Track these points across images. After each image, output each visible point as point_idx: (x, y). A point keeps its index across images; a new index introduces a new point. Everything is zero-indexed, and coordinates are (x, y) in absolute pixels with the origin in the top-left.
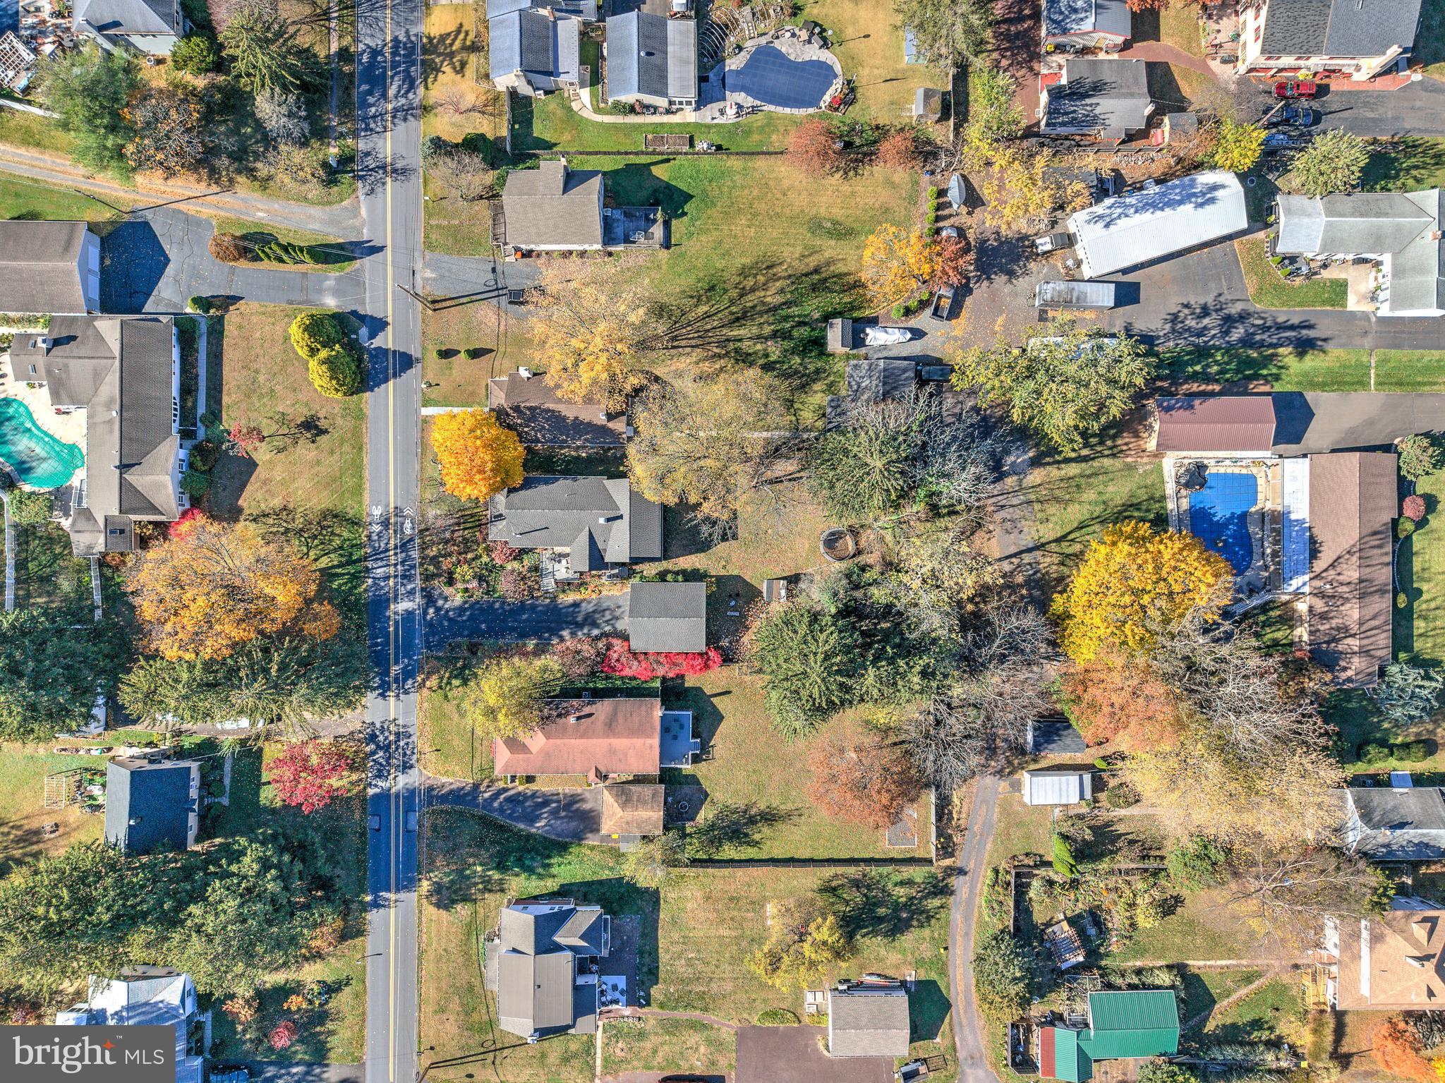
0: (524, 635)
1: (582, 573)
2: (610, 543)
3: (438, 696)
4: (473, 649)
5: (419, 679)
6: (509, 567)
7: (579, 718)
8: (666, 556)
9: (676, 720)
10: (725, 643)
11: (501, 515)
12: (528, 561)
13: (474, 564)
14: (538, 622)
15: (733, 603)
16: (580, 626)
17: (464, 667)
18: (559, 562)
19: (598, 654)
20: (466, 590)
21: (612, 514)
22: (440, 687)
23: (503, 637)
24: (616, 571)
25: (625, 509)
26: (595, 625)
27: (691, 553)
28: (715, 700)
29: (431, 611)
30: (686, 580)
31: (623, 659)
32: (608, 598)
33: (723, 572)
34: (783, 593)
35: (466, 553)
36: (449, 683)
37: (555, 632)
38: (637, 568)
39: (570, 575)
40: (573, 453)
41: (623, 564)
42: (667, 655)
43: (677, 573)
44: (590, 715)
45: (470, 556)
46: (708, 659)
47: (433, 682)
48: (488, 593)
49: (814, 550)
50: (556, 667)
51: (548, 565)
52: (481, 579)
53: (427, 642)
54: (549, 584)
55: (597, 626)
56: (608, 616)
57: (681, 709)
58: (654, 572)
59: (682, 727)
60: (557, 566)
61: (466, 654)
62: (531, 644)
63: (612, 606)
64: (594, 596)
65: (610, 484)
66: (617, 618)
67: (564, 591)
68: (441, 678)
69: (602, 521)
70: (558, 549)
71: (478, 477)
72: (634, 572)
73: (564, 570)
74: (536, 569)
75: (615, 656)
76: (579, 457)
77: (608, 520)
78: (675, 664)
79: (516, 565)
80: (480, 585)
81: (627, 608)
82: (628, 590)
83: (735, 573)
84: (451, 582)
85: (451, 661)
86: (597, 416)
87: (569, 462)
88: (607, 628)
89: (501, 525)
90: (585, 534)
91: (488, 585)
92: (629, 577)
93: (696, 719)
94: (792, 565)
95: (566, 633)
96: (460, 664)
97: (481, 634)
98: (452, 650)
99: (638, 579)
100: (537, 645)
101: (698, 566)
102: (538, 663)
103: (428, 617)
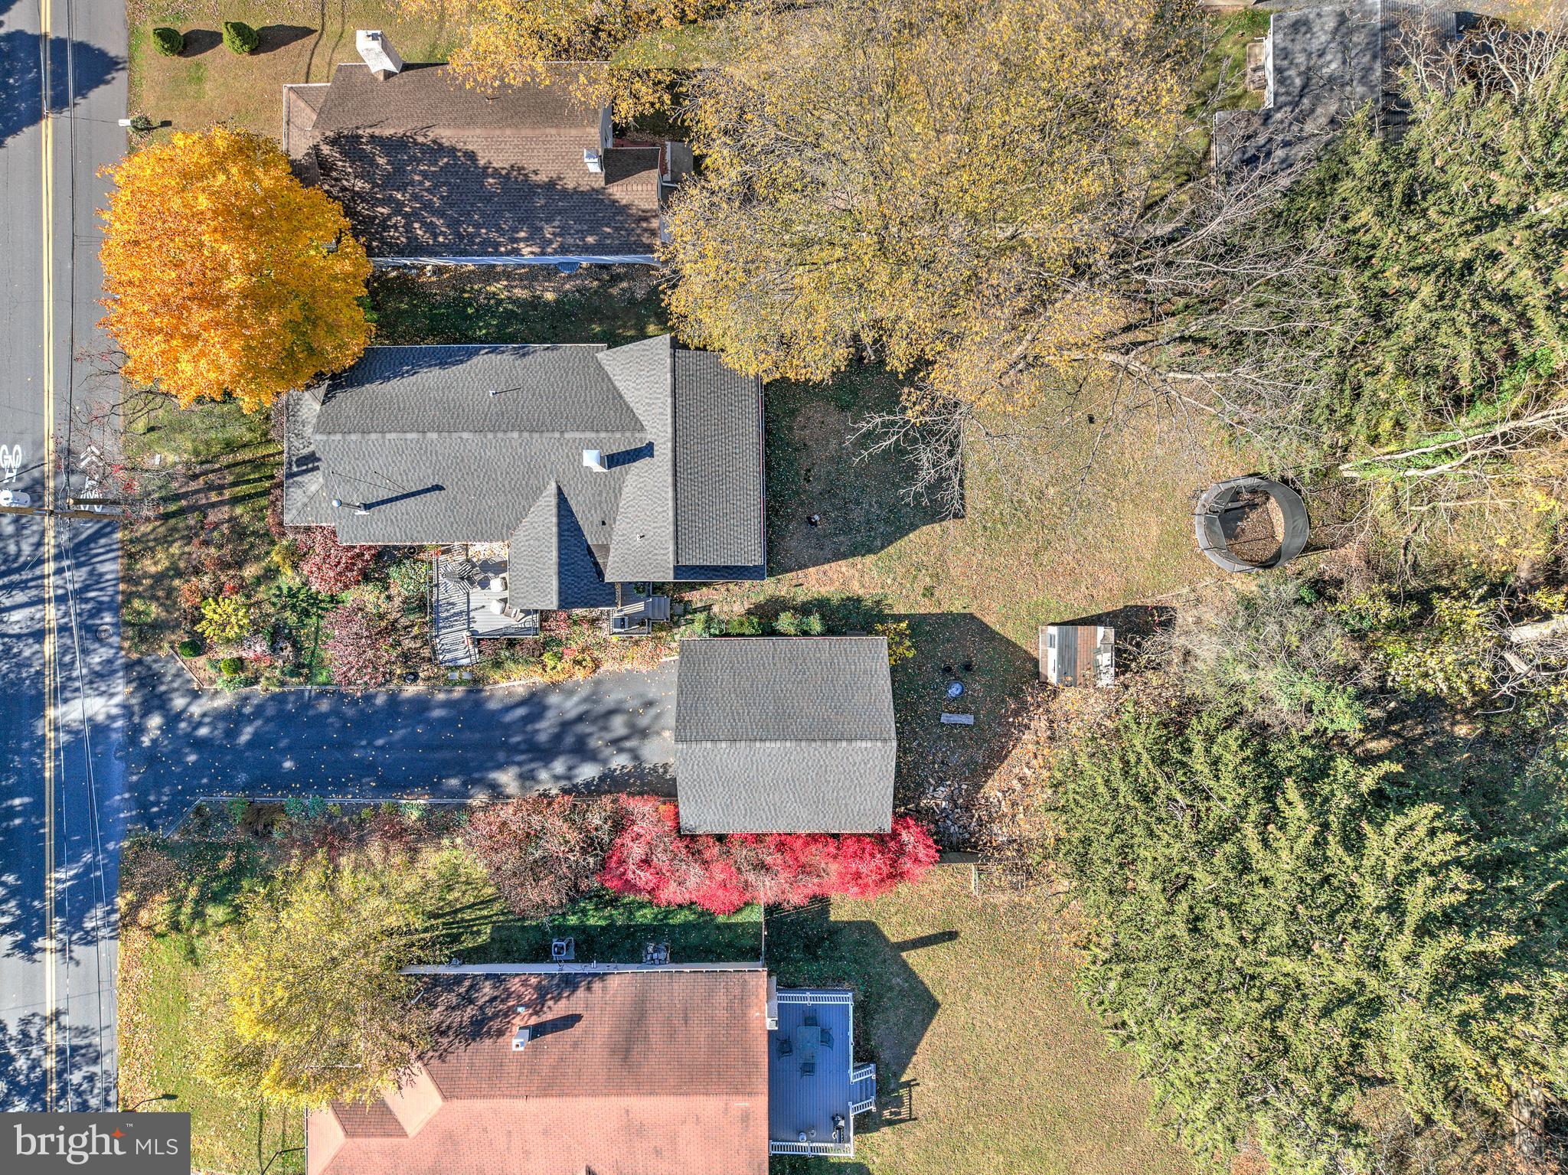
0: (394, 784)
1: (545, 616)
2: (620, 527)
3: (168, 952)
4: (260, 824)
5: (120, 902)
6: (350, 597)
7: (537, 1031)
8: (775, 563)
9: (810, 1018)
10: (937, 798)
11: (312, 458)
12: (402, 582)
13: (262, 594)
14: (429, 747)
15: (955, 690)
16: (544, 754)
17: (239, 871)
18: (484, 584)
19: (590, 844)
20: (239, 665)
21: (620, 443)
22: (176, 926)
23: (341, 789)
24: (640, 607)
25: (658, 429)
26: (582, 751)
27: (839, 556)
28: (914, 958)
29: (155, 721)
30: (830, 631)
31: (661, 859)
32: (620, 679)
33: (925, 607)
34: (1105, 659)
35: (239, 565)
36: (198, 915)
37: (474, 775)
38: (696, 598)
39: (513, 621)
40: (520, 293)
41: (657, 588)
42: (783, 843)
43: (805, 610)
44: (571, 1020)
45: (250, 571)
46: (901, 851)
47: (157, 912)
48: (296, 670)
49: (1175, 542)
50: (480, 870)
51: (451, 594)
52: (277, 635)
53: (143, 805)
54: (455, 645)
55: (592, 756)
56: (618, 726)
57: (820, 984)
58: (739, 608)
59: (826, 1038)
60: (477, 596)
61: (242, 837)
62: (414, 808)
63: (631, 704)
64: (580, 675)
65: (613, 360)
66: (643, 733)
67: (498, 664)
68: (179, 900)
69: (590, 459)
70: (481, 550)
71: (200, 316)
72: (688, 609)
73: (496, 607)
74: (421, 604)
75: (637, 851)
76: (535, 303)
77: (613, 461)
78: (804, 869)
79: (368, 596)
80: (274, 648)
81: (671, 708)
82: (671, 657)
83: (957, 607)
84: (197, 646)
85: (202, 854)
86: (576, 163)
87: (510, 315)
88: (620, 762)
89: (313, 483)
90: (548, 501)
91: (297, 647)
92: (674, 622)
93: (864, 1010)
94: (1115, 583)
95: (507, 779)
96: (225, 863)
97: (281, 783)
98: (204, 826)
99: (698, 627)
100: (429, 811)
101: (856, 589)
102: (434, 859)
103: (146, 741)
